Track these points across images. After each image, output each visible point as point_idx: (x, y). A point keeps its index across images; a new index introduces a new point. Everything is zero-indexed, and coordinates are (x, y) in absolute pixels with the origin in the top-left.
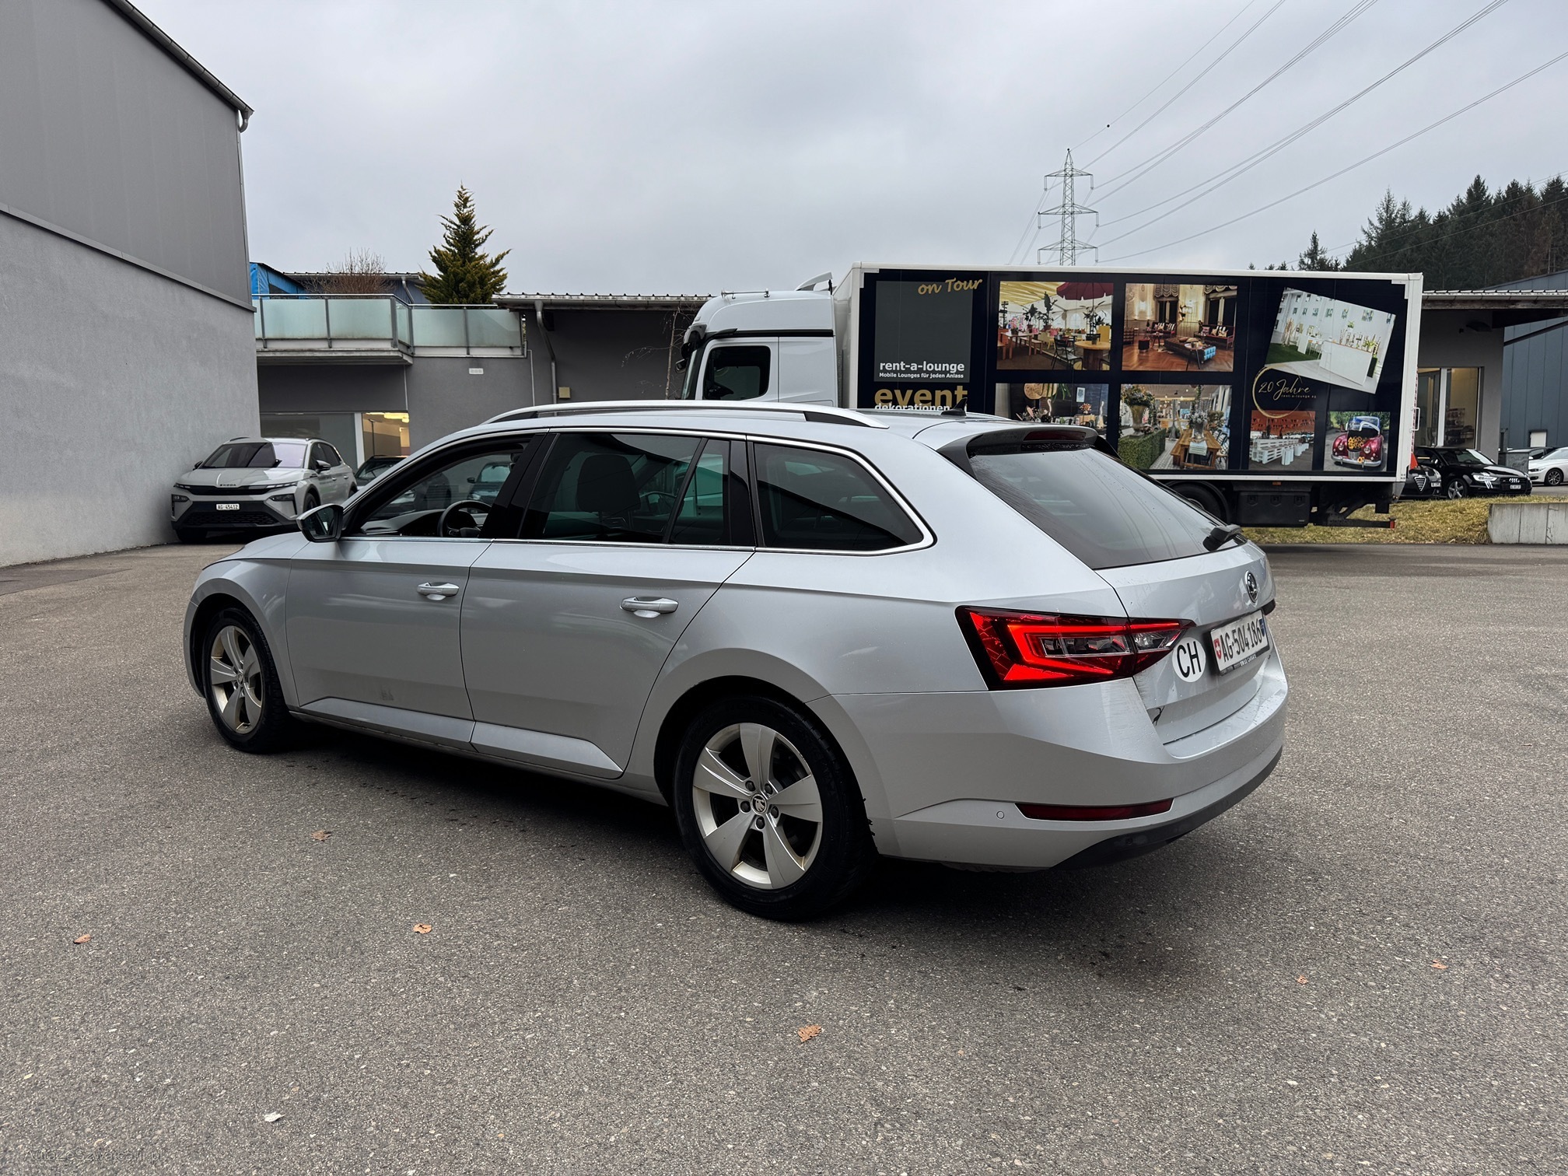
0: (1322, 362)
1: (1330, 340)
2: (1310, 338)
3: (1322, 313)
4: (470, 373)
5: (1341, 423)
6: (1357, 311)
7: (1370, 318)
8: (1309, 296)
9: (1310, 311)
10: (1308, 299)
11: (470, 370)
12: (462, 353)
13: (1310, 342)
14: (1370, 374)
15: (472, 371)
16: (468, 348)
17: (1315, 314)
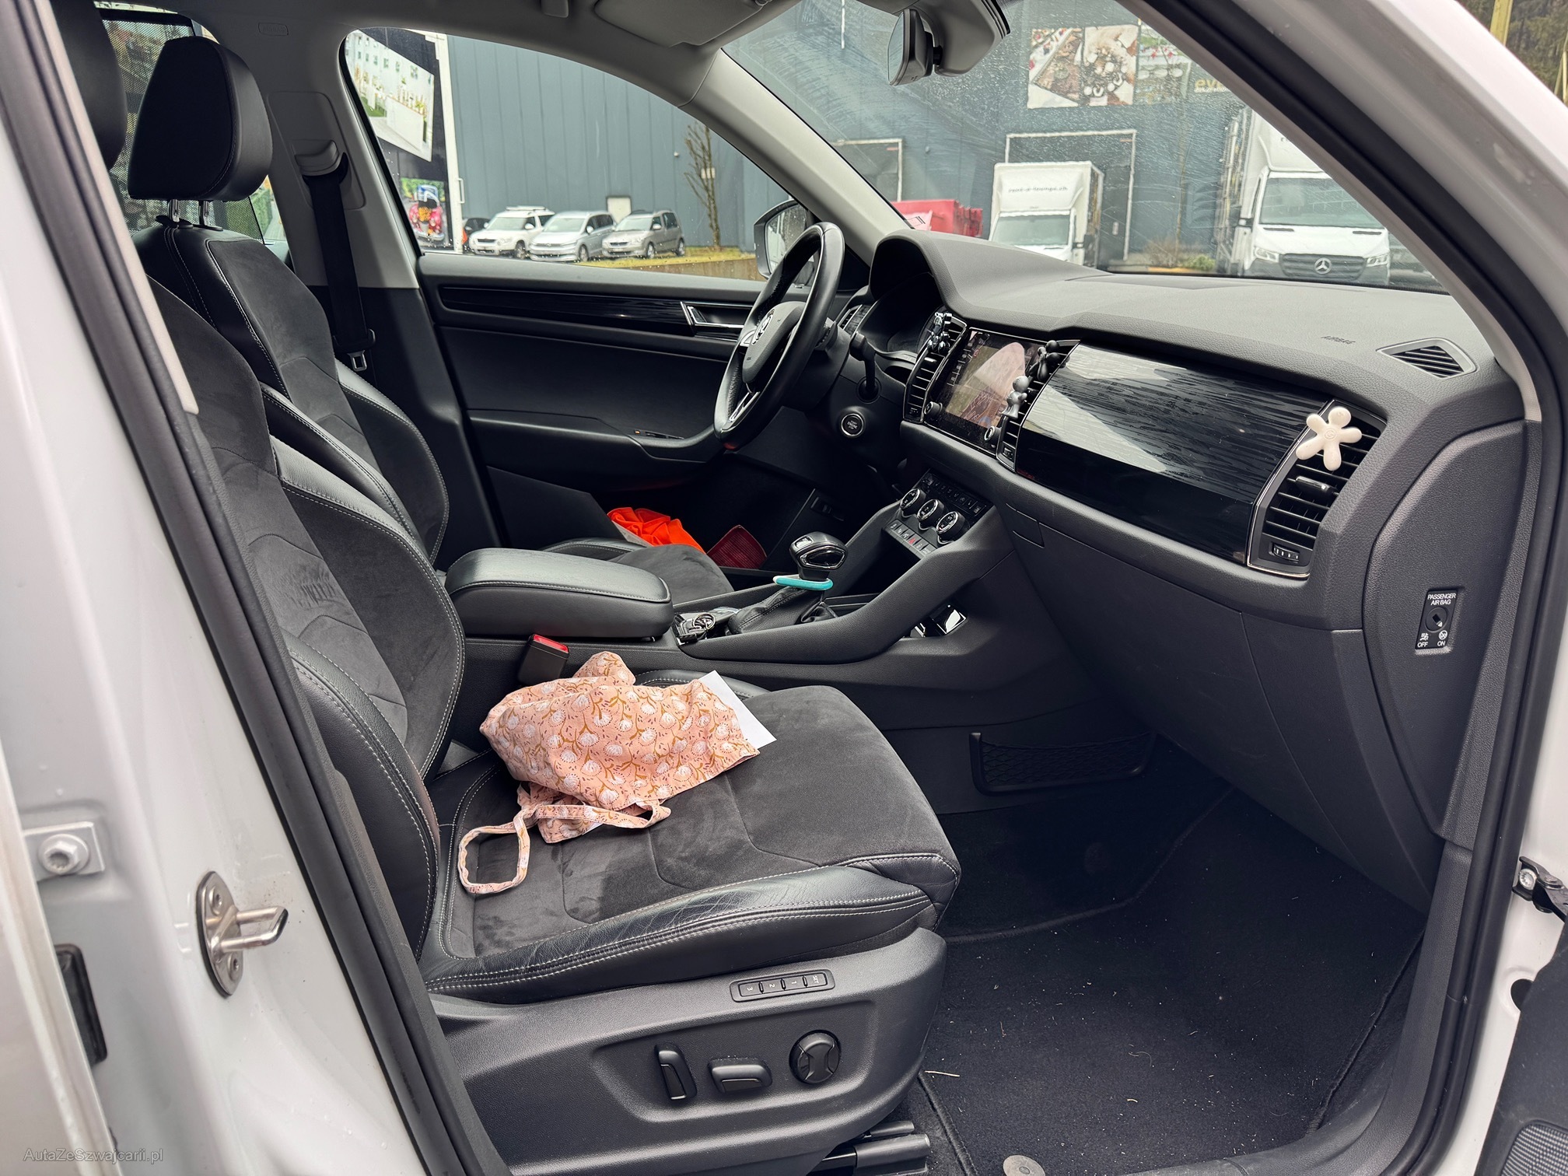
0: (389, 118)
1: (391, 96)
2: (375, 91)
3: (381, 62)
5: (411, 191)
6: (407, 65)
7: (416, 75)
8: (368, 39)
9: (372, 59)
10: (367, 43)
13: (376, 95)
14: (424, 140)
17: (376, 63)
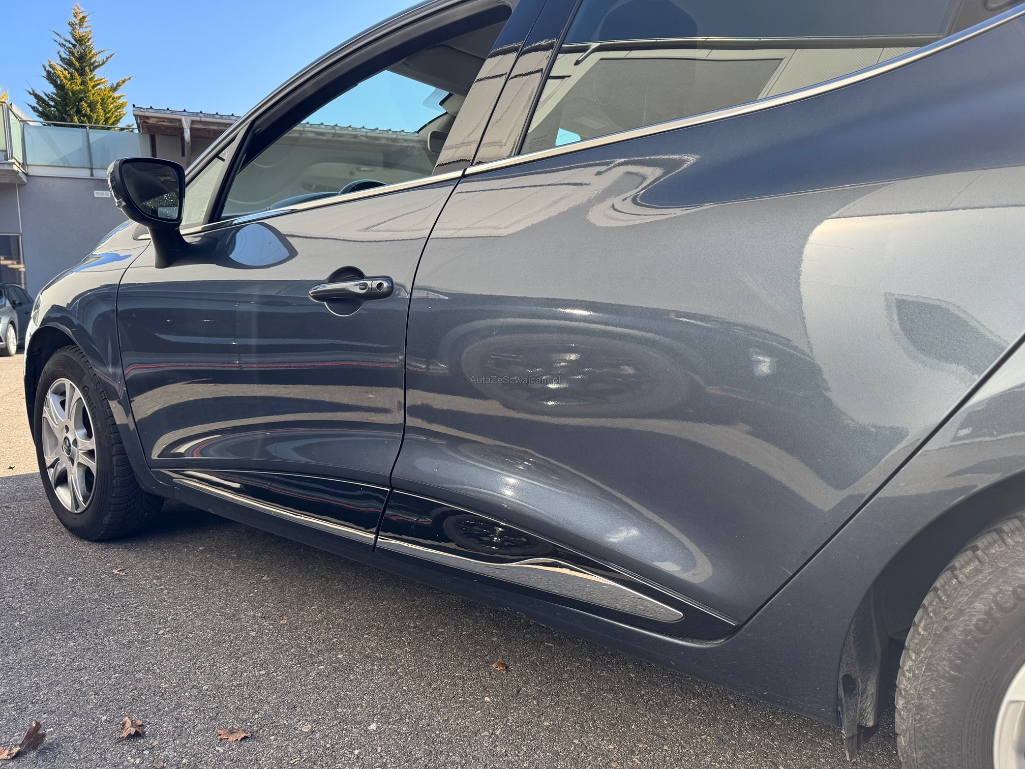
4: (96, 195)
11: (95, 192)
12: (86, 173)
15: (98, 194)
16: (92, 169)
